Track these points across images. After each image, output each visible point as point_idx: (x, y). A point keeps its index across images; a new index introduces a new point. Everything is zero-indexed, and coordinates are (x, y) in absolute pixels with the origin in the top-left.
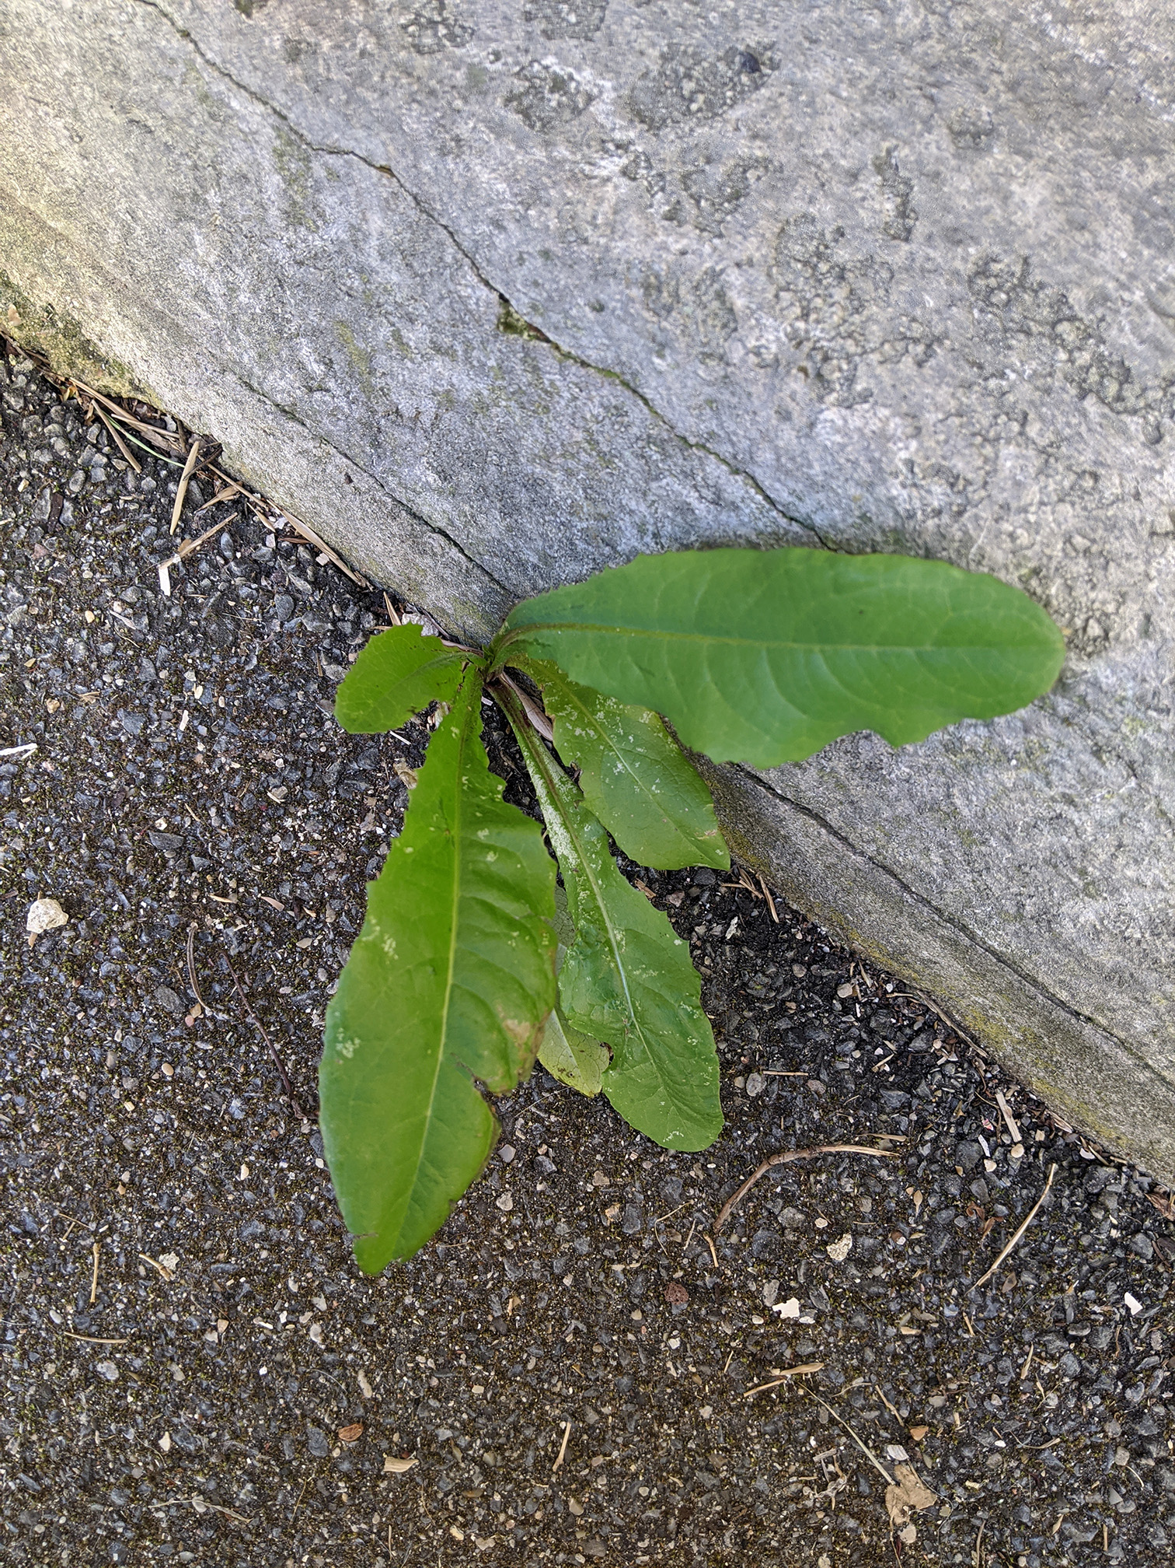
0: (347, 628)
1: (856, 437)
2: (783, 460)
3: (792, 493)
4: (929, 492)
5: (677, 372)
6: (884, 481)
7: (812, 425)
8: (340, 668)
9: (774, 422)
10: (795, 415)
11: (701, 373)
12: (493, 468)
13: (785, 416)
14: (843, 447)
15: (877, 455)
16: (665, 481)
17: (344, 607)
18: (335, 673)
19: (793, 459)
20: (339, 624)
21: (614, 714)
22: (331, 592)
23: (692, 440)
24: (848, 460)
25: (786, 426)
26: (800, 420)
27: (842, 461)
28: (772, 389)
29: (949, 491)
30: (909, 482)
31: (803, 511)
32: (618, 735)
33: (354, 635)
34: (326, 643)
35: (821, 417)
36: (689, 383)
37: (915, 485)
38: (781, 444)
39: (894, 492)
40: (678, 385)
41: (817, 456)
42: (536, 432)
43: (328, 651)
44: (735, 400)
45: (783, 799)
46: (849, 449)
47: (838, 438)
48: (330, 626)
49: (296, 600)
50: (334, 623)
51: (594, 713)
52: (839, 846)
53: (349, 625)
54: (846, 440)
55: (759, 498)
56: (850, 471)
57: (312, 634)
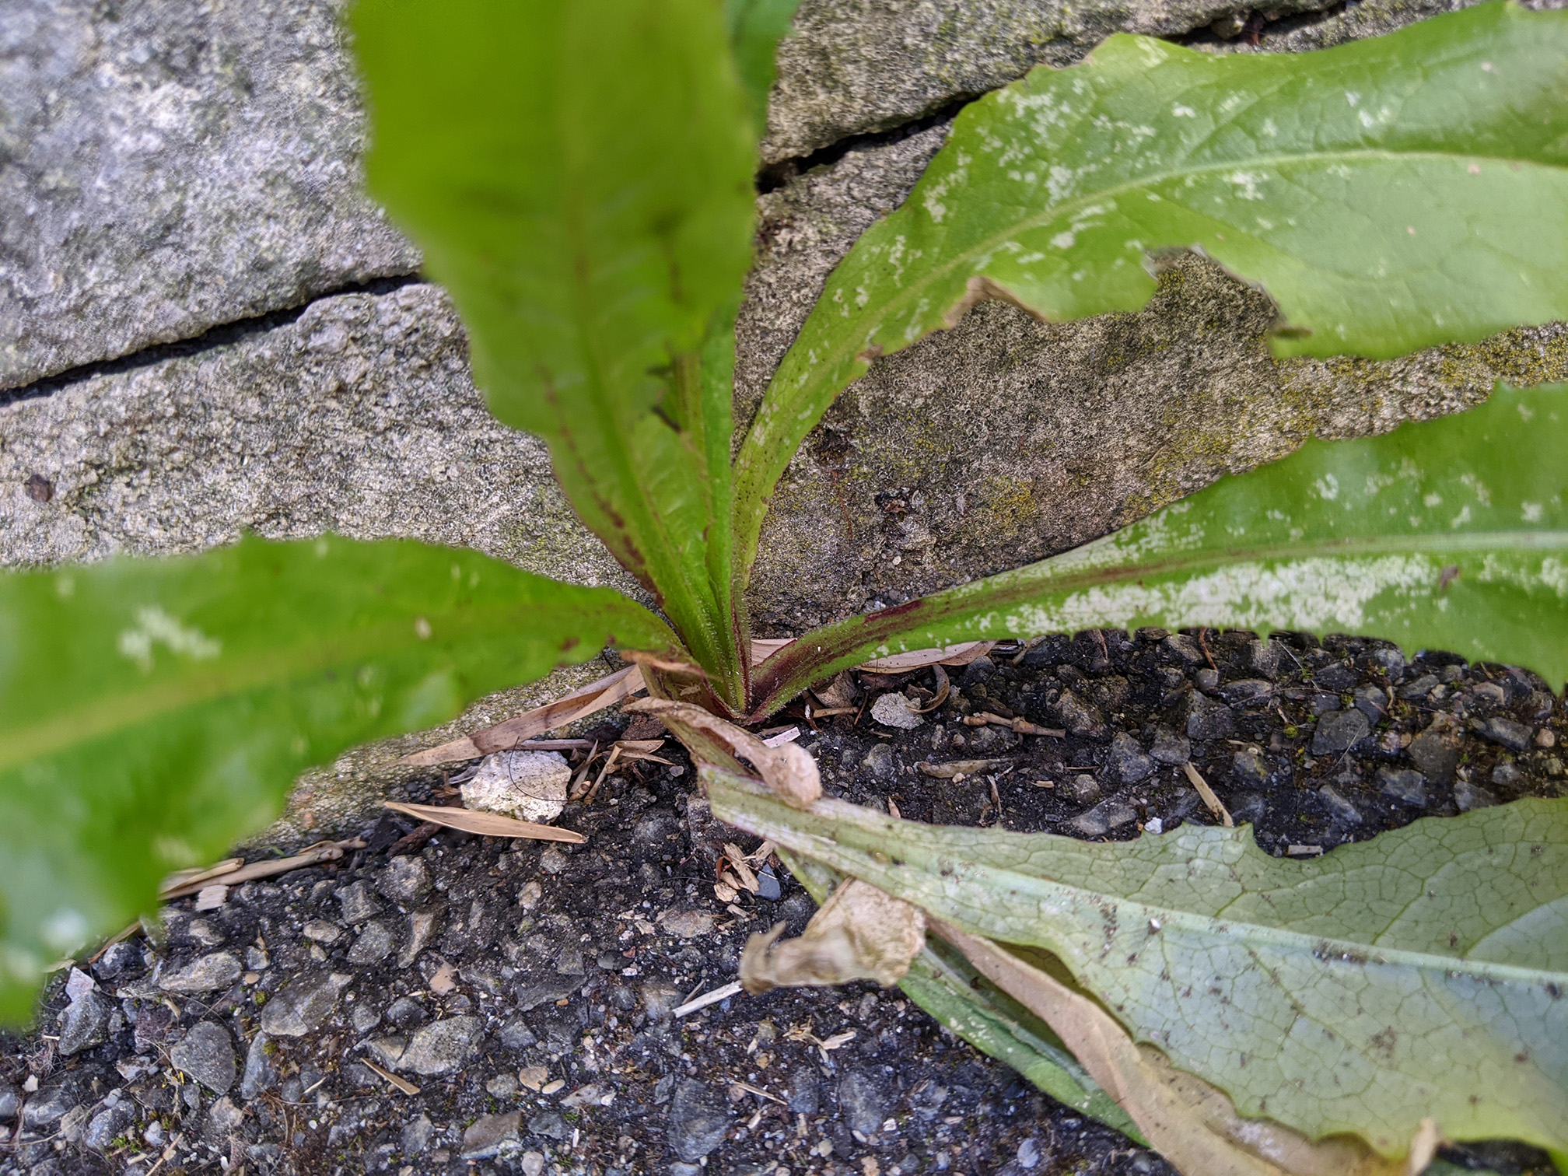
0: (376, 940)
8: (439, 1027)
17: (330, 909)
18: (439, 1049)
20: (354, 955)
21: (1084, 129)
22: (277, 919)
32: (1150, 144)
33: (401, 934)
34: (363, 1020)
43: (379, 1030)
48: (338, 980)
49: (225, 1017)
50: (341, 965)
51: (1036, 202)
53: (374, 928)
57: (313, 1037)
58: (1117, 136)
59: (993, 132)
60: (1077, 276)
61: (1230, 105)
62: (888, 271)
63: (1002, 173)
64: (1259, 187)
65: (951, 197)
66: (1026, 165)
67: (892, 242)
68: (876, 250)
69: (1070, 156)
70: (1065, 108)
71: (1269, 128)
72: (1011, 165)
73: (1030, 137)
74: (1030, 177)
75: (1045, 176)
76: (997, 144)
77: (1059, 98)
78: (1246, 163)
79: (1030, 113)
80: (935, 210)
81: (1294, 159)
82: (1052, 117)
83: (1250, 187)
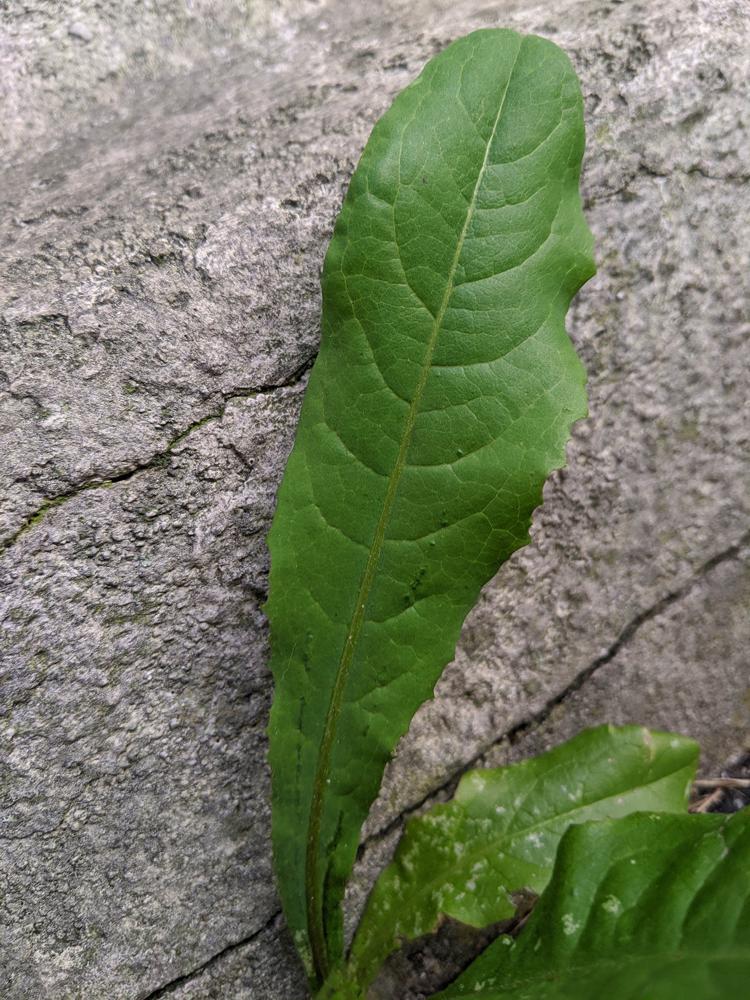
1: (236, 237)
2: (228, 330)
3: (268, 349)
4: (321, 200)
5: (75, 408)
6: (294, 230)
7: (205, 278)
9: (182, 315)
10: (185, 288)
11: (90, 372)
12: (90, 830)
13: (182, 299)
14: (241, 252)
15: (263, 225)
16: (198, 531)
19: (231, 319)
23: (163, 445)
24: (256, 253)
25: (192, 304)
26: (193, 286)
27: (254, 259)
28: (148, 301)
29: (329, 186)
30: (305, 212)
31: (292, 351)
32: (491, 827)
35: (200, 262)
36: (95, 399)
37: (309, 208)
38: (209, 320)
39: (309, 223)
40: (91, 416)
41: (238, 285)
42: (65, 699)
44: (138, 352)
45: (613, 652)
46: (245, 246)
47: (229, 253)
52: (676, 608)
54: (235, 247)
55: (260, 397)
56: (268, 257)
58: (477, 827)
59: (425, 833)
60: (483, 906)
61: (518, 802)
62: (394, 894)
63: (435, 849)
64: (541, 841)
65: (414, 860)
66: (443, 845)
67: (393, 879)
68: (387, 884)
69: (461, 838)
70: (453, 819)
71: (536, 811)
72: (437, 845)
73: (441, 834)
74: (447, 849)
75: (452, 848)
76: (428, 837)
77: (449, 817)
78: (532, 828)
79: (439, 825)
80: (409, 866)
81: (549, 821)
82: (448, 824)
83: (537, 841)
